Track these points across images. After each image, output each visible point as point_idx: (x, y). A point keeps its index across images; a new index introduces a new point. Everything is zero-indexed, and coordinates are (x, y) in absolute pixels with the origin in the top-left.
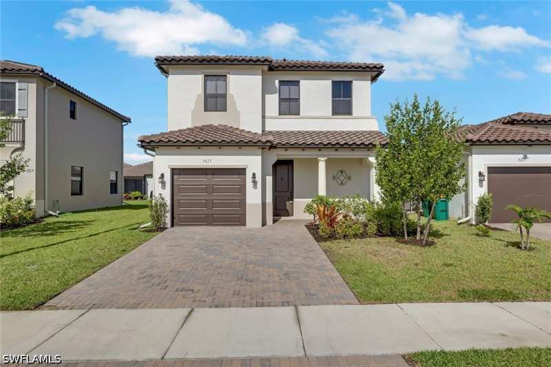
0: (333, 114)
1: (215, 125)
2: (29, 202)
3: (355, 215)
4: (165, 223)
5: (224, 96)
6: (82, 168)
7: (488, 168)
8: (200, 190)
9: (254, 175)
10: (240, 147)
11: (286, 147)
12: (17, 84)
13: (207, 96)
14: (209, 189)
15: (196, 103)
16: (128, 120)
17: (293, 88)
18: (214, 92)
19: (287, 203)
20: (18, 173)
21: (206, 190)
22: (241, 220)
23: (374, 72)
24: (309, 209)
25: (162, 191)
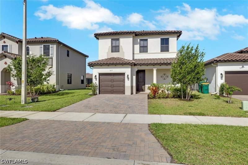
0: (161, 52)
1: (115, 57)
2: (54, 86)
3: (167, 91)
4: (97, 93)
5: (119, 46)
6: (71, 74)
7: (225, 72)
8: (109, 81)
9: (128, 75)
10: (123, 65)
11: (141, 65)
12: (50, 45)
13: (112, 47)
14: (112, 81)
15: (108, 50)
16: (88, 57)
17: (145, 42)
18: (115, 45)
19: (143, 86)
20: (50, 75)
21: (111, 81)
22: (123, 92)
23: (178, 34)
24: (149, 88)
25: (96, 82)
